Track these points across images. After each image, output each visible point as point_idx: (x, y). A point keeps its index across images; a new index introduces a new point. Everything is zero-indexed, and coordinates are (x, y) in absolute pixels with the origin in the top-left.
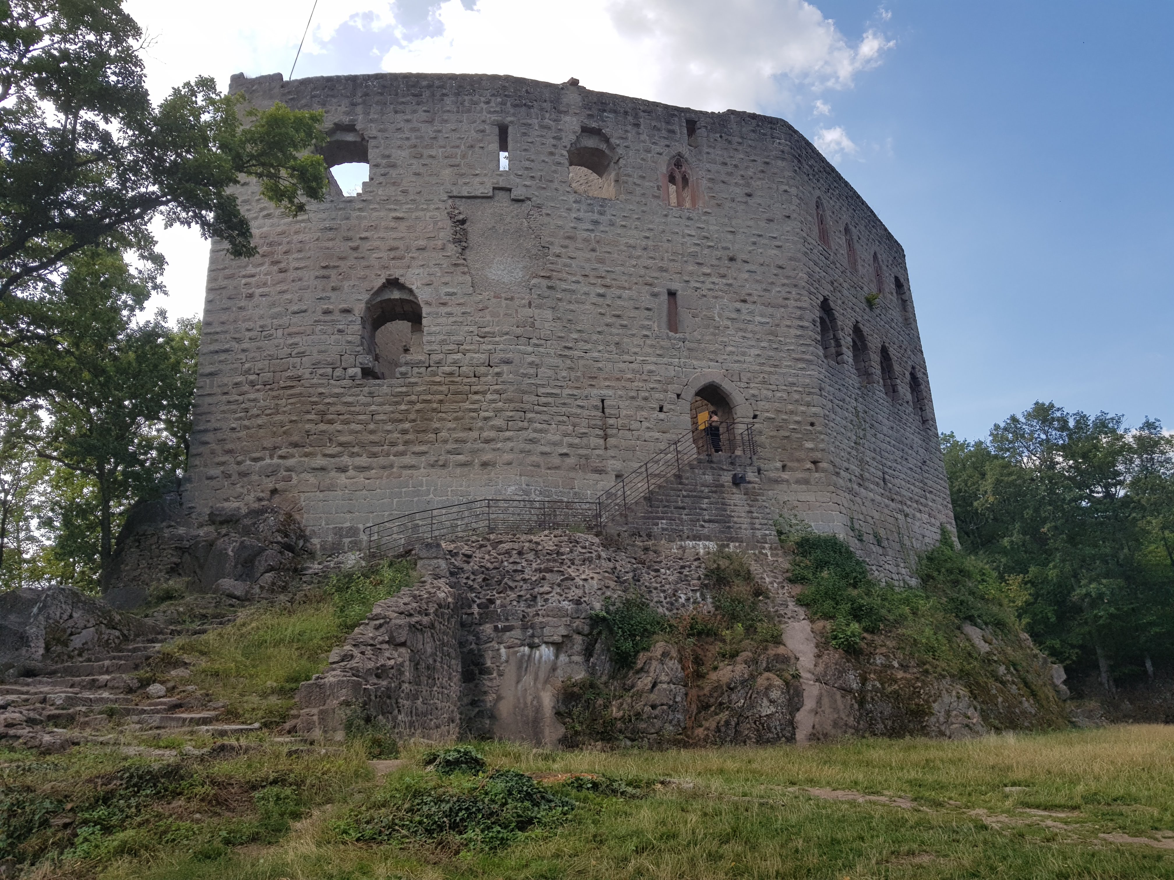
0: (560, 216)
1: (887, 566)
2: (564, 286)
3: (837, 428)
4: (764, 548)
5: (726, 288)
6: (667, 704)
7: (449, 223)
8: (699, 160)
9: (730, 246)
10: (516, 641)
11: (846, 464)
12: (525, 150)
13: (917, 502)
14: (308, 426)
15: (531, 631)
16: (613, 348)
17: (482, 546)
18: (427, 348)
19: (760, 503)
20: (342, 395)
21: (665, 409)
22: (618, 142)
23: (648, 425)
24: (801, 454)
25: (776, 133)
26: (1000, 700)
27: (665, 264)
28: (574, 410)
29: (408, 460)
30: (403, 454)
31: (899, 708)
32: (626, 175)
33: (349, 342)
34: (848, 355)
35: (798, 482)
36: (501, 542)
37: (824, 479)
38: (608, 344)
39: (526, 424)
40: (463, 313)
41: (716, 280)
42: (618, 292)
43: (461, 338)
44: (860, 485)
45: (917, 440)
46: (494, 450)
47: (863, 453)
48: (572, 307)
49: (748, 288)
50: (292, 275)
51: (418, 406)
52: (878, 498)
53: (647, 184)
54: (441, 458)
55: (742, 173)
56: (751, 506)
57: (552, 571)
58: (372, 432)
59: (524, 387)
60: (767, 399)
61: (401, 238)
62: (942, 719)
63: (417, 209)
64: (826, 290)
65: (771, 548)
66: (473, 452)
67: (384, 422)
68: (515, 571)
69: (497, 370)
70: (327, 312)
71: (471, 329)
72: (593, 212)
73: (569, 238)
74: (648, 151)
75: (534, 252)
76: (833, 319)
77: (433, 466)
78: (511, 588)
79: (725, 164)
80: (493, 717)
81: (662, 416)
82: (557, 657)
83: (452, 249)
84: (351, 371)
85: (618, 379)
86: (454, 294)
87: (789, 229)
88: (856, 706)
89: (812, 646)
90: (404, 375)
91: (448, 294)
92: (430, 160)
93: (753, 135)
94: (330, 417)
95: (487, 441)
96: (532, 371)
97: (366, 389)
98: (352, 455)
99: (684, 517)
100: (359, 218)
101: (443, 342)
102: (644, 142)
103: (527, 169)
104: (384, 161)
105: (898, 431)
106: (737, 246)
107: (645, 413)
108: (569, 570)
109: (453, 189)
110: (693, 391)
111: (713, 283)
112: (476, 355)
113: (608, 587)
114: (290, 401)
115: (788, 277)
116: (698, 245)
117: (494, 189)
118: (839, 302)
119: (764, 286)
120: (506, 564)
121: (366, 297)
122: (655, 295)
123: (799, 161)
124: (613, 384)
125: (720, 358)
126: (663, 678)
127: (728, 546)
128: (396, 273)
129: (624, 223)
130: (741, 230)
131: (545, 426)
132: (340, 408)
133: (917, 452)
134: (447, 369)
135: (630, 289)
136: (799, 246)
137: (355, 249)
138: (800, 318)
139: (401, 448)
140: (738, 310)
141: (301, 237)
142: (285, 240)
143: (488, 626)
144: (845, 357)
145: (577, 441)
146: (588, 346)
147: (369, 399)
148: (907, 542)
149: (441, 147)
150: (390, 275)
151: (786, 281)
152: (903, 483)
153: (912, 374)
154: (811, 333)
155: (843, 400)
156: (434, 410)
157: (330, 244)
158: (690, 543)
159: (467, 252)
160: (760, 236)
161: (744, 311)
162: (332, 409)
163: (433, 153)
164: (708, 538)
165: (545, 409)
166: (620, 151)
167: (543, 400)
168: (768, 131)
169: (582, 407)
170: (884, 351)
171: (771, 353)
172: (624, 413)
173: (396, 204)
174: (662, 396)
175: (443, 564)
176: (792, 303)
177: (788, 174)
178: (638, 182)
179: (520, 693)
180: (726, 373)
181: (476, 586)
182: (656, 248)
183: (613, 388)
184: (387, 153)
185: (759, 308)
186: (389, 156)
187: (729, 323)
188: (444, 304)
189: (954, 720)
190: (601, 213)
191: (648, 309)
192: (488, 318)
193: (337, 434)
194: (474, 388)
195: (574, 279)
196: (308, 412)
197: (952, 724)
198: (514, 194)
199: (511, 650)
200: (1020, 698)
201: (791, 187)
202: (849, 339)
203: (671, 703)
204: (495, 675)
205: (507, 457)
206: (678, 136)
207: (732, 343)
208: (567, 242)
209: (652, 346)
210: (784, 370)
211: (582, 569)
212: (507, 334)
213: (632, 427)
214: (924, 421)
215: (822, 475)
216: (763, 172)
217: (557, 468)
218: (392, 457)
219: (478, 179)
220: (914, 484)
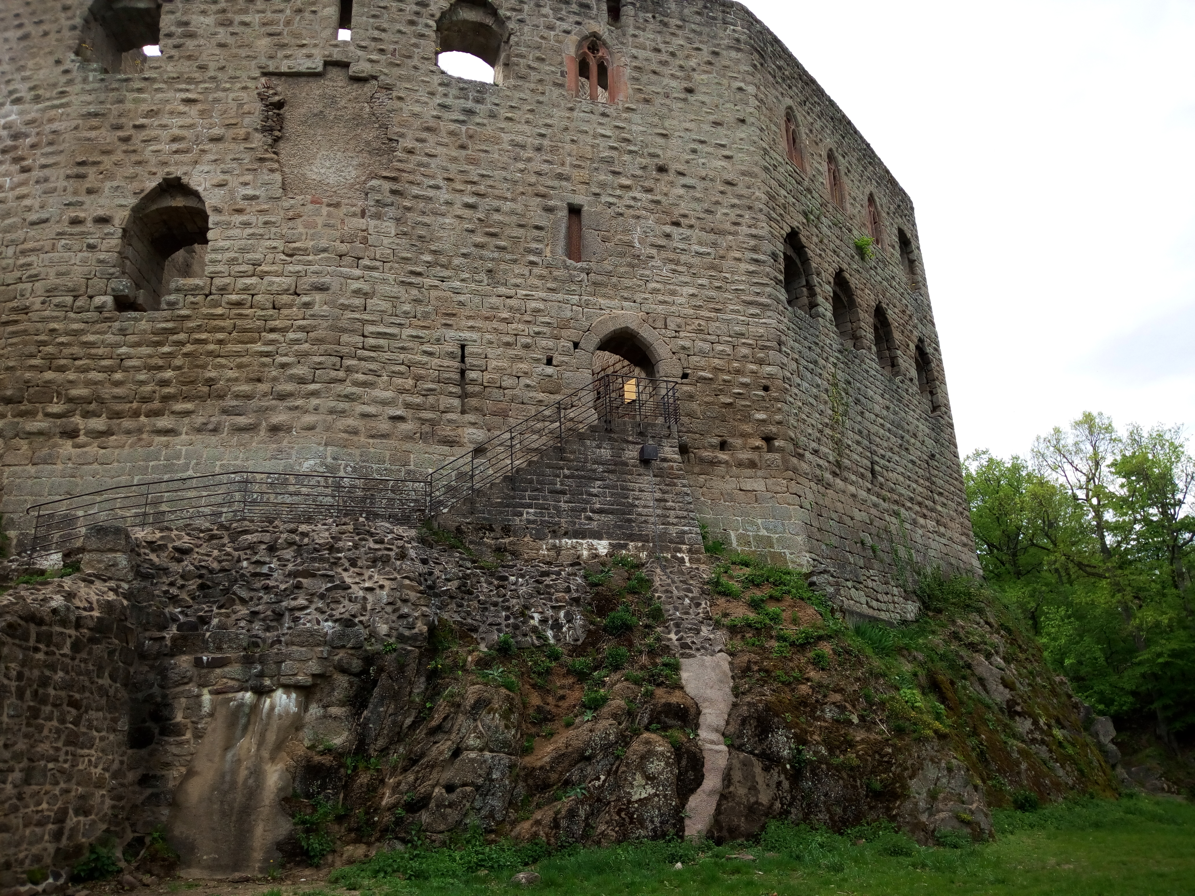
0: (417, 101)
1: (870, 583)
2: (415, 190)
3: (804, 397)
4: (680, 551)
5: (652, 206)
6: (472, 784)
7: (259, 106)
8: (622, 43)
9: (660, 152)
10: (231, 683)
11: (814, 445)
12: (374, 16)
13: (920, 504)
14: (28, 375)
15: (259, 667)
16: (483, 276)
17: (212, 537)
18: (209, 269)
19: (678, 489)
20: (82, 332)
21: (554, 362)
22: (508, 14)
23: (528, 382)
24: (747, 428)
25: (730, 18)
26: (1024, 766)
27: (566, 170)
28: (418, 358)
29: (163, 422)
30: (157, 413)
31: (854, 787)
32: (517, 56)
33: (100, 261)
34: (826, 308)
35: (740, 464)
36: (246, 532)
37: (780, 462)
38: (476, 270)
39: (341, 374)
40: (266, 223)
41: (638, 195)
42: (496, 203)
43: (258, 256)
44: (835, 474)
45: (923, 428)
46: (290, 409)
47: (842, 434)
48: (426, 219)
49: (684, 207)
50: (36, 174)
51: (189, 348)
52: (863, 494)
53: (547, 68)
54: (213, 419)
55: (681, 63)
56: (664, 492)
57: (314, 576)
58: (117, 384)
59: (343, 323)
60: (702, 353)
61: (191, 126)
62: (922, 804)
63: (217, 88)
64: (797, 220)
65: (690, 551)
66: (263, 411)
67: (137, 369)
68: (255, 575)
69: (305, 299)
70: (76, 222)
71: (274, 244)
72: (467, 99)
73: (428, 129)
74: (551, 28)
75: (374, 145)
76: (805, 261)
77: (199, 430)
78: (243, 601)
79: (658, 50)
80: (175, 804)
81: (549, 370)
82: (304, 707)
83: (258, 140)
84: (98, 300)
85: (487, 318)
86: (254, 198)
87: (743, 135)
88: (786, 785)
89: (728, 690)
90: (172, 305)
91: (246, 198)
92: (242, 29)
93: (698, 18)
94: (62, 362)
95: (282, 397)
96: (357, 302)
97: (117, 325)
98: (86, 415)
99: (562, 504)
100: (135, 101)
101: (232, 261)
102: (545, 16)
103: (375, 39)
104: (180, 30)
105: (895, 413)
106: (669, 154)
107: (524, 366)
108: (345, 575)
109: (270, 63)
110: (596, 340)
111: (634, 199)
112: (277, 279)
113: (405, 601)
114: (11, 341)
115: (740, 197)
116: (615, 148)
117: (327, 64)
118: (815, 239)
119: (706, 206)
120: (245, 564)
121: (132, 201)
122: (549, 210)
123: (762, 56)
124: (479, 323)
125: (638, 297)
126: (472, 741)
127: (625, 546)
128: (178, 172)
129: (510, 115)
130: (677, 134)
131: (370, 378)
132: (76, 350)
133: (923, 443)
134: (234, 297)
135: (513, 200)
136: (757, 158)
137: (126, 140)
138: (754, 250)
139: (156, 405)
140: (668, 236)
141: (55, 126)
142: (34, 131)
143: (185, 658)
144: (821, 309)
145: (418, 400)
146: (446, 273)
147: (118, 338)
148: (902, 552)
149: (259, 12)
150: (168, 173)
151: (736, 201)
152: (901, 479)
153: (917, 347)
154: (768, 269)
155: (815, 363)
156: (210, 353)
157: (93, 134)
158: (567, 542)
159: (281, 144)
160: (702, 142)
161: (676, 236)
162: (67, 351)
163: (247, 19)
164: (598, 536)
165: (372, 354)
166: (511, 25)
167: (371, 341)
168: (720, 15)
169: (430, 354)
170: (880, 313)
171: (712, 293)
172: (493, 364)
173: (189, 83)
174: (551, 343)
175: (122, 559)
176: (744, 230)
177: (745, 67)
178: (535, 65)
179: (227, 766)
180: (645, 316)
181: (184, 596)
182: (554, 150)
183: (479, 329)
184: (185, 19)
185: (695, 234)
186: (187, 24)
187: (654, 252)
188: (239, 211)
189: (941, 806)
190: (477, 101)
191: (537, 228)
192: (301, 229)
193: (68, 386)
194: (272, 324)
195: (432, 182)
196: (32, 356)
197: (939, 811)
198: (353, 69)
199: (221, 697)
200: (1051, 764)
201: (748, 83)
202: (828, 288)
203: (480, 781)
204: (188, 735)
205: (309, 419)
206: (595, 12)
207: (657, 278)
208: (425, 135)
209: (541, 277)
210: (730, 317)
211: (367, 573)
212: (325, 250)
213: (504, 384)
214: (935, 408)
215: (777, 456)
216: (710, 63)
217: (384, 436)
218: (142, 418)
219: (304, 51)
220: (916, 482)
